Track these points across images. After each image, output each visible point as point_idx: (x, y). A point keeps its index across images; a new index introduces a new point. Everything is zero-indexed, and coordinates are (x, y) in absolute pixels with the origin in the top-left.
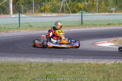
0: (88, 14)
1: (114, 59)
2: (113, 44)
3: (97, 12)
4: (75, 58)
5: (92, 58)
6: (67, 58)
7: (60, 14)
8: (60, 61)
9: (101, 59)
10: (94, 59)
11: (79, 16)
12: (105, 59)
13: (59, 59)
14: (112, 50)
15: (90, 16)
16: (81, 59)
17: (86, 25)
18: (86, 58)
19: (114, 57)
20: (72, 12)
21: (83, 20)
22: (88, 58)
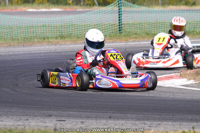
1: (191, 120)
2: (191, 82)
4: (88, 117)
5: (132, 119)
7: (68, 8)
8: (48, 124)
9: (155, 120)
10: (138, 119)
12: (166, 120)
13: (47, 120)
14: (188, 97)
15: (141, 12)
16: (104, 121)
17: (128, 35)
18: (118, 119)
19: (190, 117)
20: (99, 4)
21: (124, 21)
22: (123, 119)
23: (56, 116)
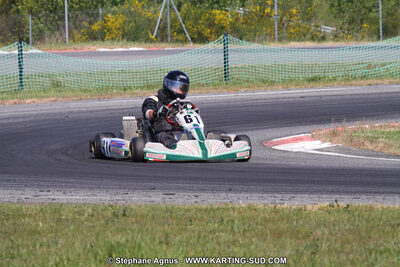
0: (245, 45)
1: (332, 192)
2: (327, 145)
3: (273, 40)
4: (203, 190)
5: (258, 191)
6: (178, 189)
7: (153, 47)
8: (154, 199)
9: (287, 192)
10: (266, 192)
11: (215, 51)
12: (301, 192)
13: (151, 194)
14: (324, 164)
15: (250, 51)
16: (223, 195)
17: (238, 83)
18: (241, 191)
19: (330, 188)
20: (194, 40)
21: (231, 64)
22: (247, 192)
23: (161, 189)
